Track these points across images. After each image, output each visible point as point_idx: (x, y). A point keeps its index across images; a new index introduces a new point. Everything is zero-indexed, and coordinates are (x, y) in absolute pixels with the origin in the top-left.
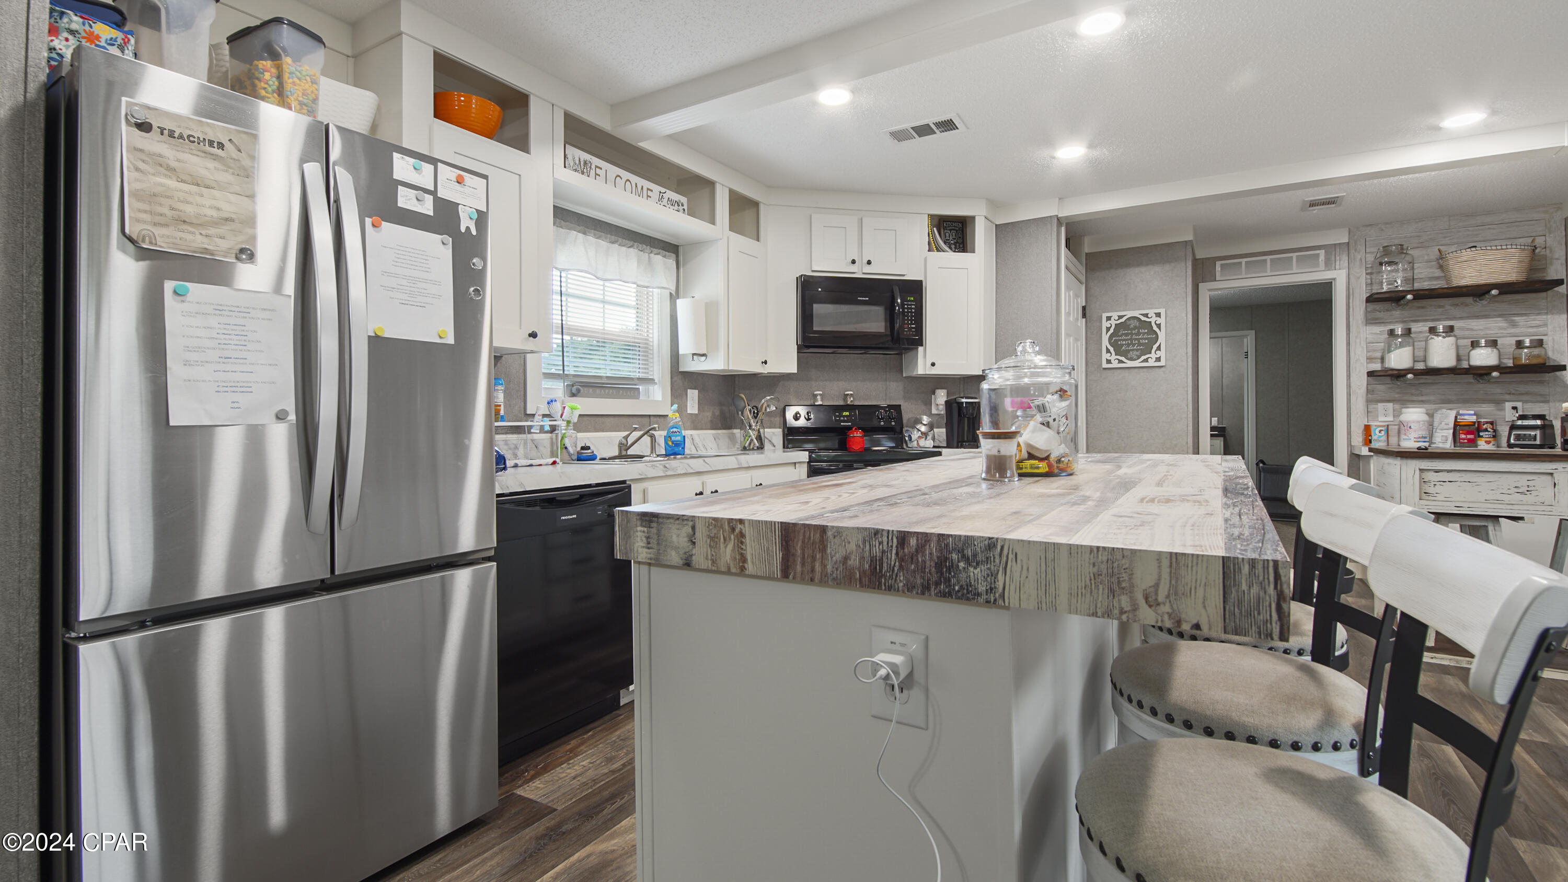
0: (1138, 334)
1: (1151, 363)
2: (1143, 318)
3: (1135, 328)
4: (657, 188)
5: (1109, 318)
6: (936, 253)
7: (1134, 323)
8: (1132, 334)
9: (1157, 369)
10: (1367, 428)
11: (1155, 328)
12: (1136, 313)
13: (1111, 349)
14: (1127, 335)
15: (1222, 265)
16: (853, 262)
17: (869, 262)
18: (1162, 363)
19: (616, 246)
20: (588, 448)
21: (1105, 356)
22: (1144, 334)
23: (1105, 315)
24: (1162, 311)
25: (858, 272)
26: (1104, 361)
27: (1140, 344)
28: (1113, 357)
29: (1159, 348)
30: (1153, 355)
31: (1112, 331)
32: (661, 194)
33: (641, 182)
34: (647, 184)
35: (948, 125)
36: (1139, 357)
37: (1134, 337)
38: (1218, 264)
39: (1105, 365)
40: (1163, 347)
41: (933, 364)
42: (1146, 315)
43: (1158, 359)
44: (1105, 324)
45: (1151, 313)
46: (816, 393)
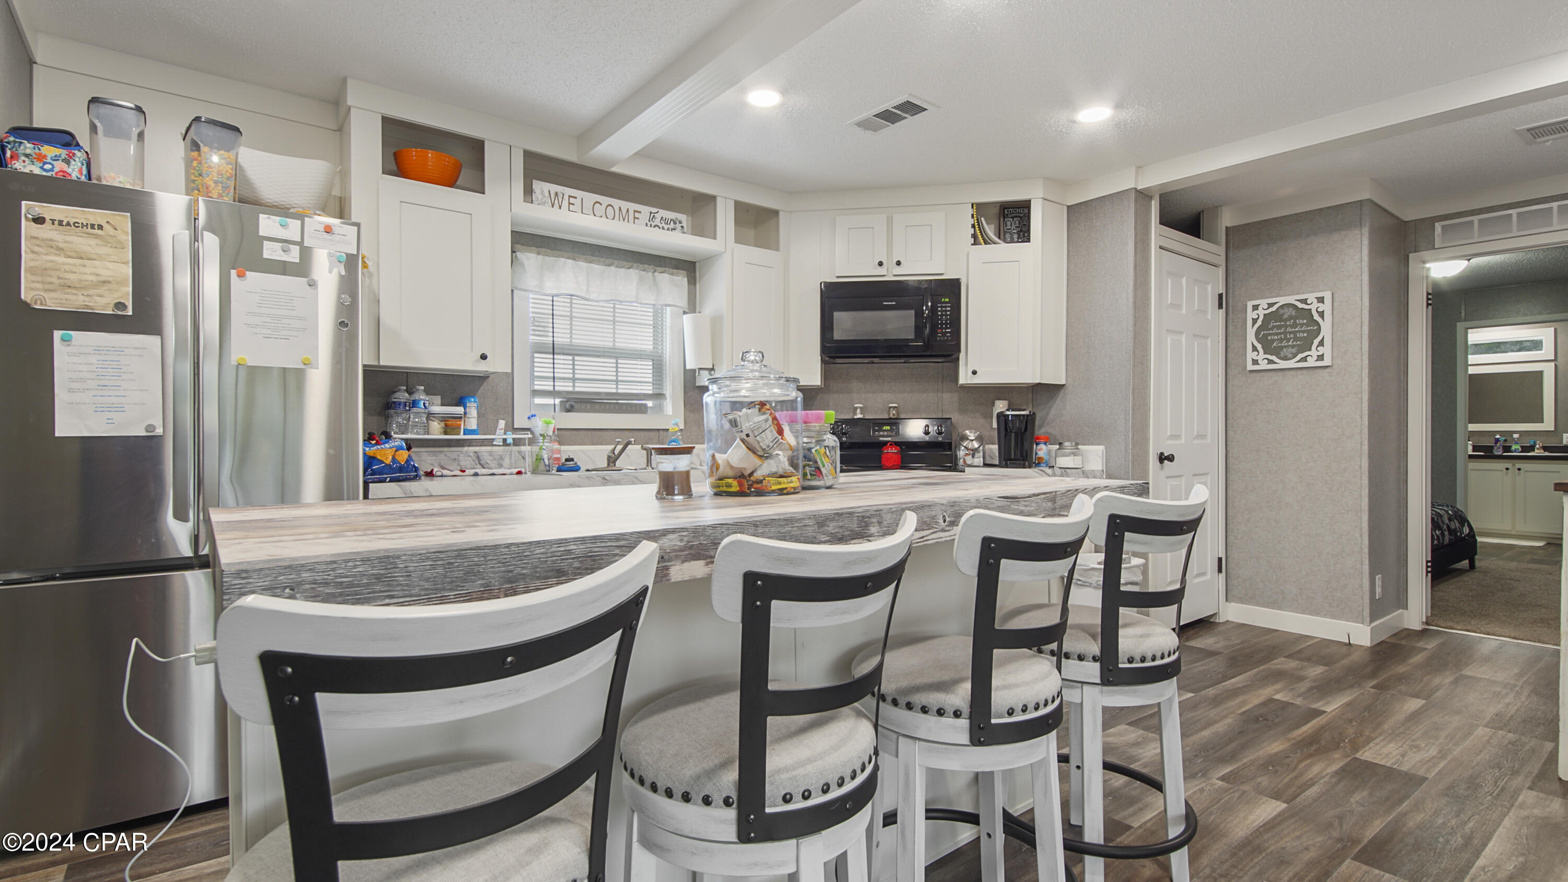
0: (1295, 325)
1: (1311, 362)
2: (1300, 305)
3: (1291, 318)
4: (646, 210)
5: (1255, 308)
6: (983, 247)
7: (1291, 312)
8: (1286, 326)
9: (1320, 371)
11: (1316, 317)
12: (1291, 299)
13: (1259, 346)
14: (1279, 327)
15: (1443, 227)
16: (881, 264)
17: (898, 263)
18: (1327, 362)
19: (613, 268)
20: (572, 460)
21: (1251, 355)
22: (1302, 325)
23: (1250, 304)
24: (1327, 295)
25: (889, 274)
26: (1249, 362)
27: (1296, 339)
28: (1261, 356)
29: (1321, 343)
30: (1314, 353)
31: (1259, 323)
32: (652, 215)
33: (625, 205)
34: (633, 206)
35: (910, 108)
36: (1295, 356)
37: (1289, 329)
38: (1438, 226)
39: (1250, 367)
40: (1327, 342)
41: (974, 373)
42: (1304, 301)
43: (1321, 358)
44: (1251, 315)
45: (1311, 298)
46: (856, 405)
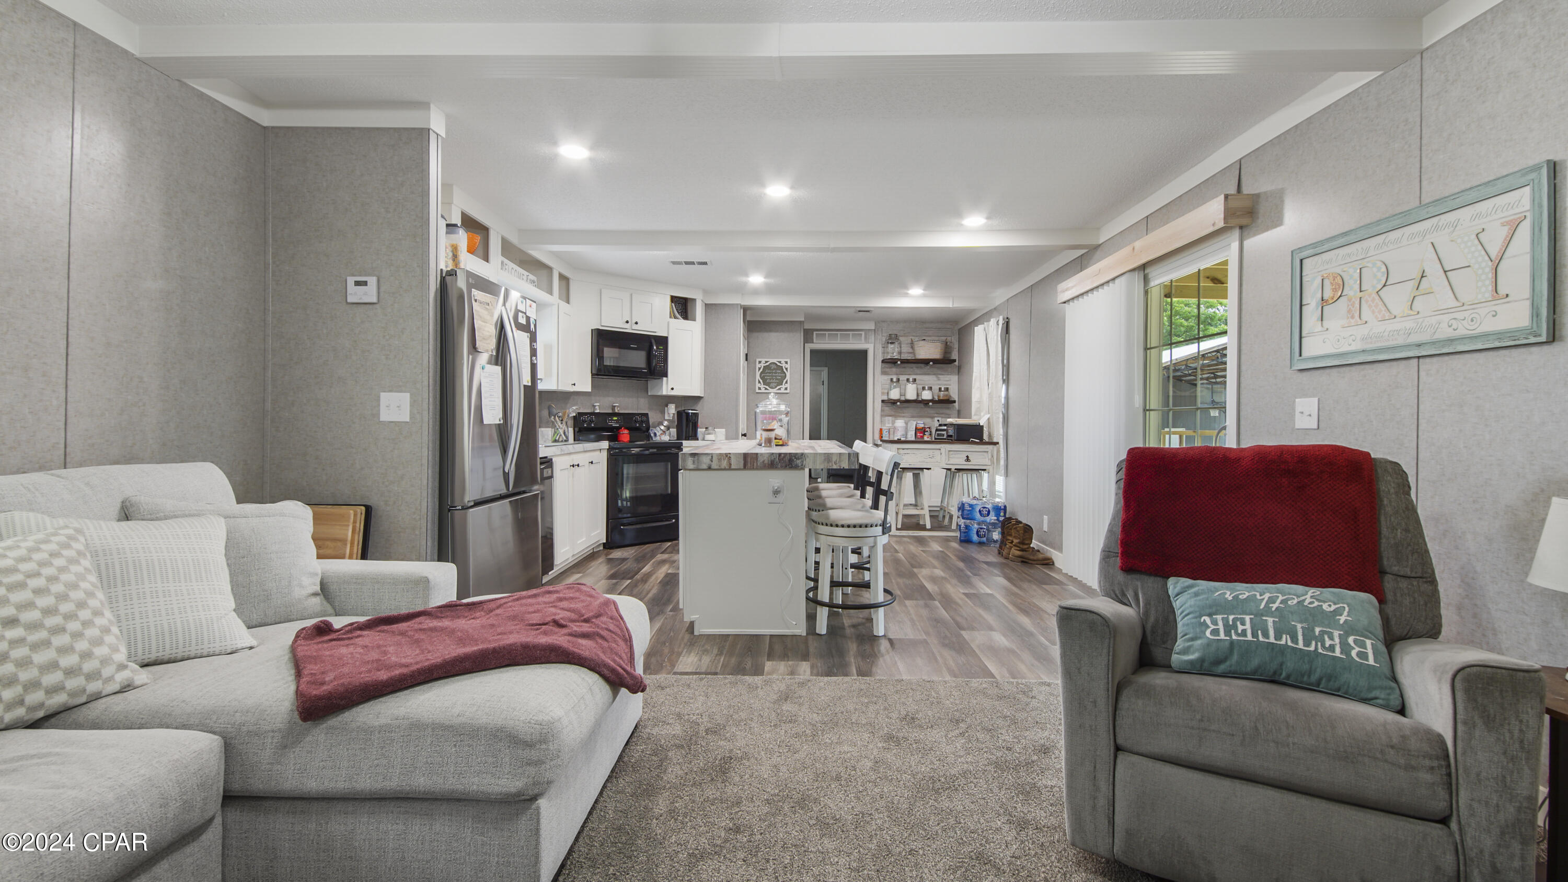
0: (776, 373)
1: (783, 391)
2: (779, 364)
3: (774, 369)
5: (760, 362)
6: (674, 320)
7: (773, 366)
8: (772, 373)
9: (785, 395)
10: (881, 430)
11: (785, 370)
12: (775, 361)
13: (761, 381)
14: (770, 373)
15: (817, 334)
16: (627, 322)
17: (636, 323)
18: (788, 391)
21: (758, 385)
22: (779, 373)
23: (758, 360)
24: (788, 360)
25: (628, 329)
26: (757, 388)
27: (777, 379)
28: (762, 386)
29: (786, 382)
30: (783, 386)
31: (761, 370)
36: (776, 387)
37: (774, 374)
38: (815, 333)
39: (757, 391)
40: (788, 382)
41: (671, 388)
42: (780, 362)
43: (786, 389)
44: (758, 366)
45: (783, 361)
46: (597, 404)
